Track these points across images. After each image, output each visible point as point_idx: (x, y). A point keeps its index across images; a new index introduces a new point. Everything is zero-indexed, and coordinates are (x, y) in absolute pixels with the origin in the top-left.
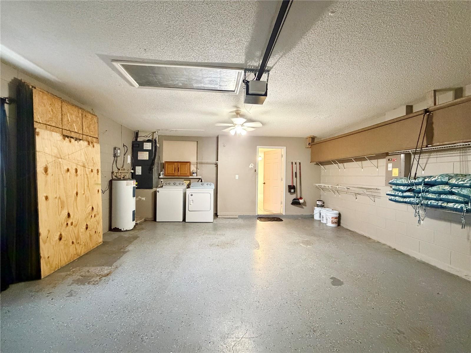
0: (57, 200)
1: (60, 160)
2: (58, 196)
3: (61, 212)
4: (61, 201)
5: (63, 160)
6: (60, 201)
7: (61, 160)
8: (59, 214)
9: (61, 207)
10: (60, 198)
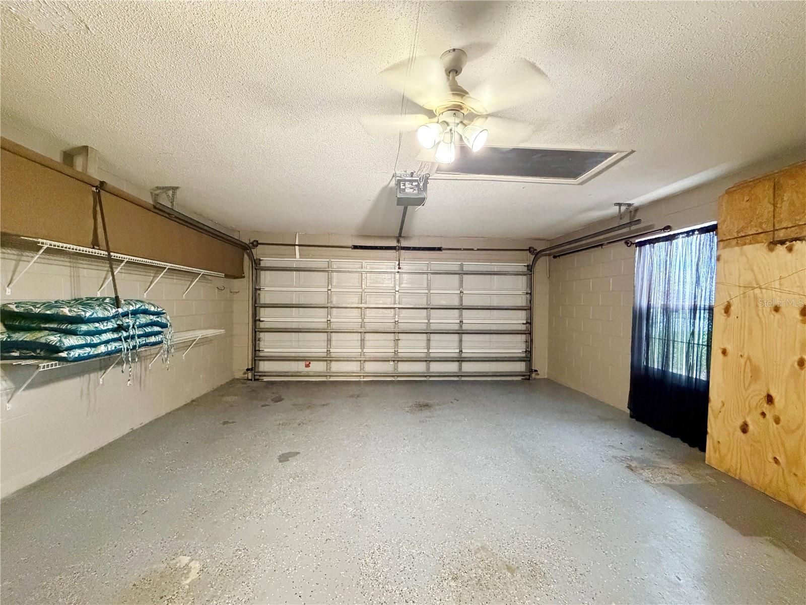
0: (743, 361)
1: (757, 291)
2: (746, 355)
3: (749, 385)
4: (751, 365)
5: (764, 291)
6: (748, 364)
7: (760, 291)
8: (745, 387)
9: (750, 375)
10: (749, 359)
